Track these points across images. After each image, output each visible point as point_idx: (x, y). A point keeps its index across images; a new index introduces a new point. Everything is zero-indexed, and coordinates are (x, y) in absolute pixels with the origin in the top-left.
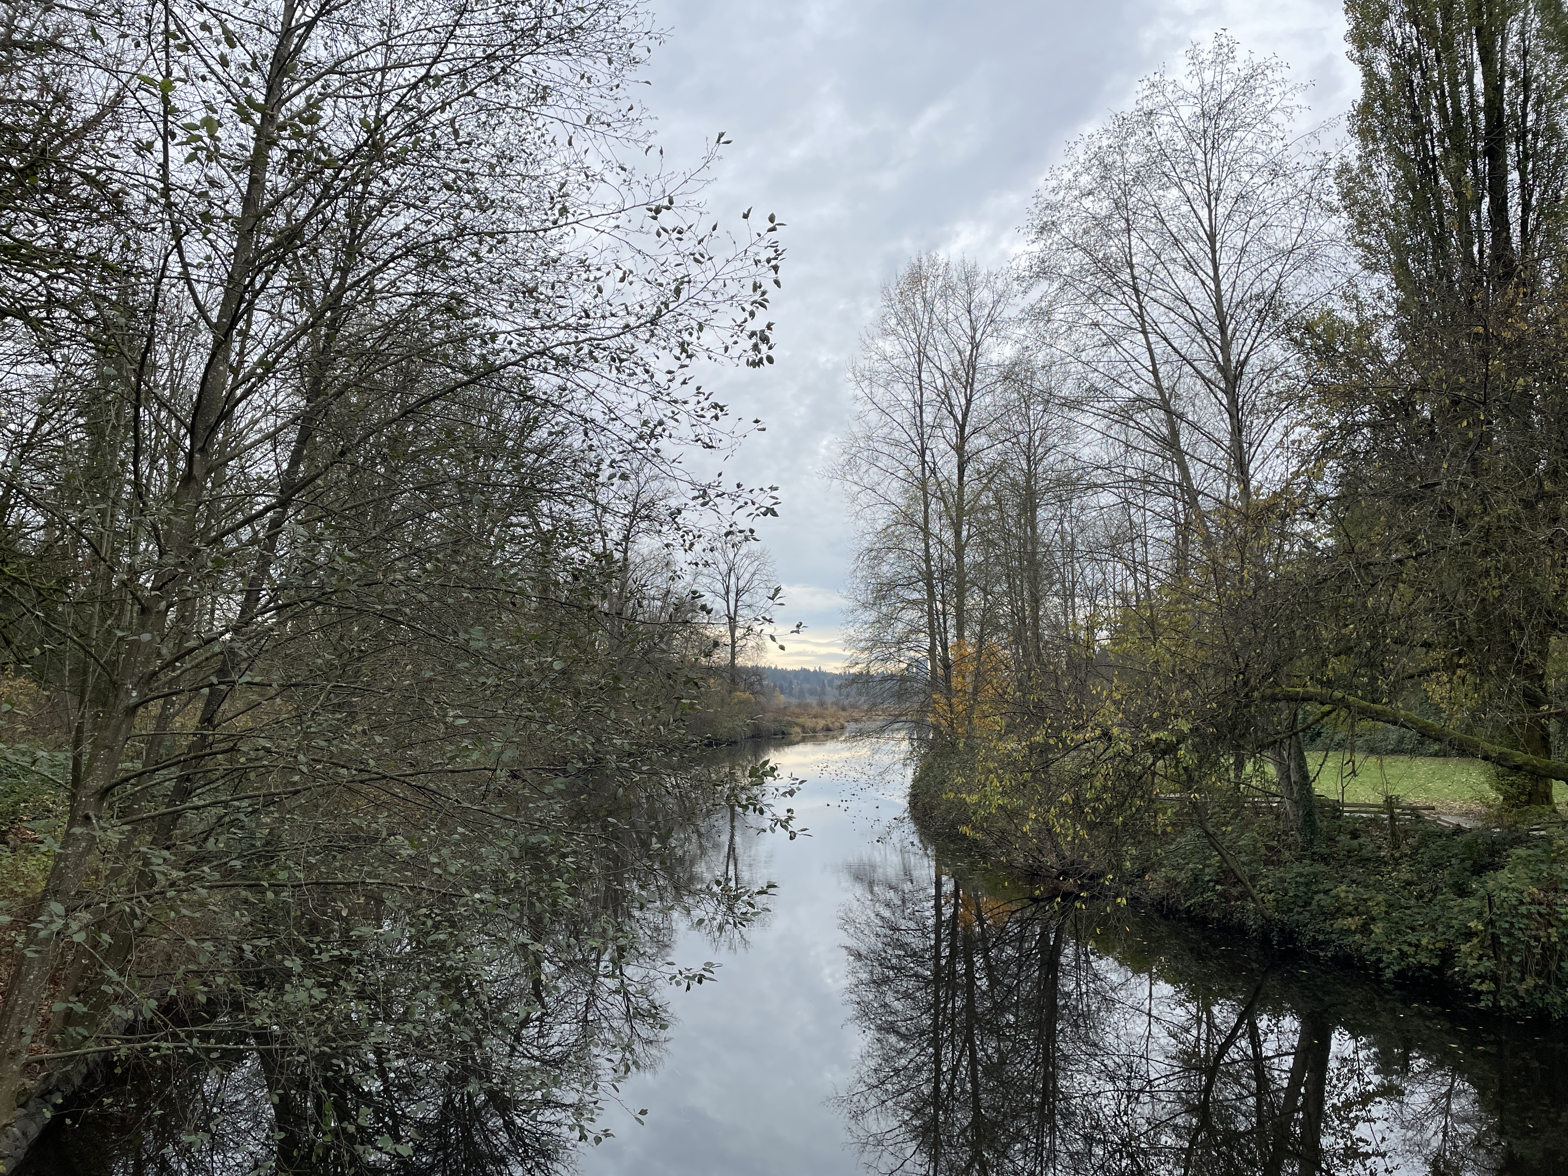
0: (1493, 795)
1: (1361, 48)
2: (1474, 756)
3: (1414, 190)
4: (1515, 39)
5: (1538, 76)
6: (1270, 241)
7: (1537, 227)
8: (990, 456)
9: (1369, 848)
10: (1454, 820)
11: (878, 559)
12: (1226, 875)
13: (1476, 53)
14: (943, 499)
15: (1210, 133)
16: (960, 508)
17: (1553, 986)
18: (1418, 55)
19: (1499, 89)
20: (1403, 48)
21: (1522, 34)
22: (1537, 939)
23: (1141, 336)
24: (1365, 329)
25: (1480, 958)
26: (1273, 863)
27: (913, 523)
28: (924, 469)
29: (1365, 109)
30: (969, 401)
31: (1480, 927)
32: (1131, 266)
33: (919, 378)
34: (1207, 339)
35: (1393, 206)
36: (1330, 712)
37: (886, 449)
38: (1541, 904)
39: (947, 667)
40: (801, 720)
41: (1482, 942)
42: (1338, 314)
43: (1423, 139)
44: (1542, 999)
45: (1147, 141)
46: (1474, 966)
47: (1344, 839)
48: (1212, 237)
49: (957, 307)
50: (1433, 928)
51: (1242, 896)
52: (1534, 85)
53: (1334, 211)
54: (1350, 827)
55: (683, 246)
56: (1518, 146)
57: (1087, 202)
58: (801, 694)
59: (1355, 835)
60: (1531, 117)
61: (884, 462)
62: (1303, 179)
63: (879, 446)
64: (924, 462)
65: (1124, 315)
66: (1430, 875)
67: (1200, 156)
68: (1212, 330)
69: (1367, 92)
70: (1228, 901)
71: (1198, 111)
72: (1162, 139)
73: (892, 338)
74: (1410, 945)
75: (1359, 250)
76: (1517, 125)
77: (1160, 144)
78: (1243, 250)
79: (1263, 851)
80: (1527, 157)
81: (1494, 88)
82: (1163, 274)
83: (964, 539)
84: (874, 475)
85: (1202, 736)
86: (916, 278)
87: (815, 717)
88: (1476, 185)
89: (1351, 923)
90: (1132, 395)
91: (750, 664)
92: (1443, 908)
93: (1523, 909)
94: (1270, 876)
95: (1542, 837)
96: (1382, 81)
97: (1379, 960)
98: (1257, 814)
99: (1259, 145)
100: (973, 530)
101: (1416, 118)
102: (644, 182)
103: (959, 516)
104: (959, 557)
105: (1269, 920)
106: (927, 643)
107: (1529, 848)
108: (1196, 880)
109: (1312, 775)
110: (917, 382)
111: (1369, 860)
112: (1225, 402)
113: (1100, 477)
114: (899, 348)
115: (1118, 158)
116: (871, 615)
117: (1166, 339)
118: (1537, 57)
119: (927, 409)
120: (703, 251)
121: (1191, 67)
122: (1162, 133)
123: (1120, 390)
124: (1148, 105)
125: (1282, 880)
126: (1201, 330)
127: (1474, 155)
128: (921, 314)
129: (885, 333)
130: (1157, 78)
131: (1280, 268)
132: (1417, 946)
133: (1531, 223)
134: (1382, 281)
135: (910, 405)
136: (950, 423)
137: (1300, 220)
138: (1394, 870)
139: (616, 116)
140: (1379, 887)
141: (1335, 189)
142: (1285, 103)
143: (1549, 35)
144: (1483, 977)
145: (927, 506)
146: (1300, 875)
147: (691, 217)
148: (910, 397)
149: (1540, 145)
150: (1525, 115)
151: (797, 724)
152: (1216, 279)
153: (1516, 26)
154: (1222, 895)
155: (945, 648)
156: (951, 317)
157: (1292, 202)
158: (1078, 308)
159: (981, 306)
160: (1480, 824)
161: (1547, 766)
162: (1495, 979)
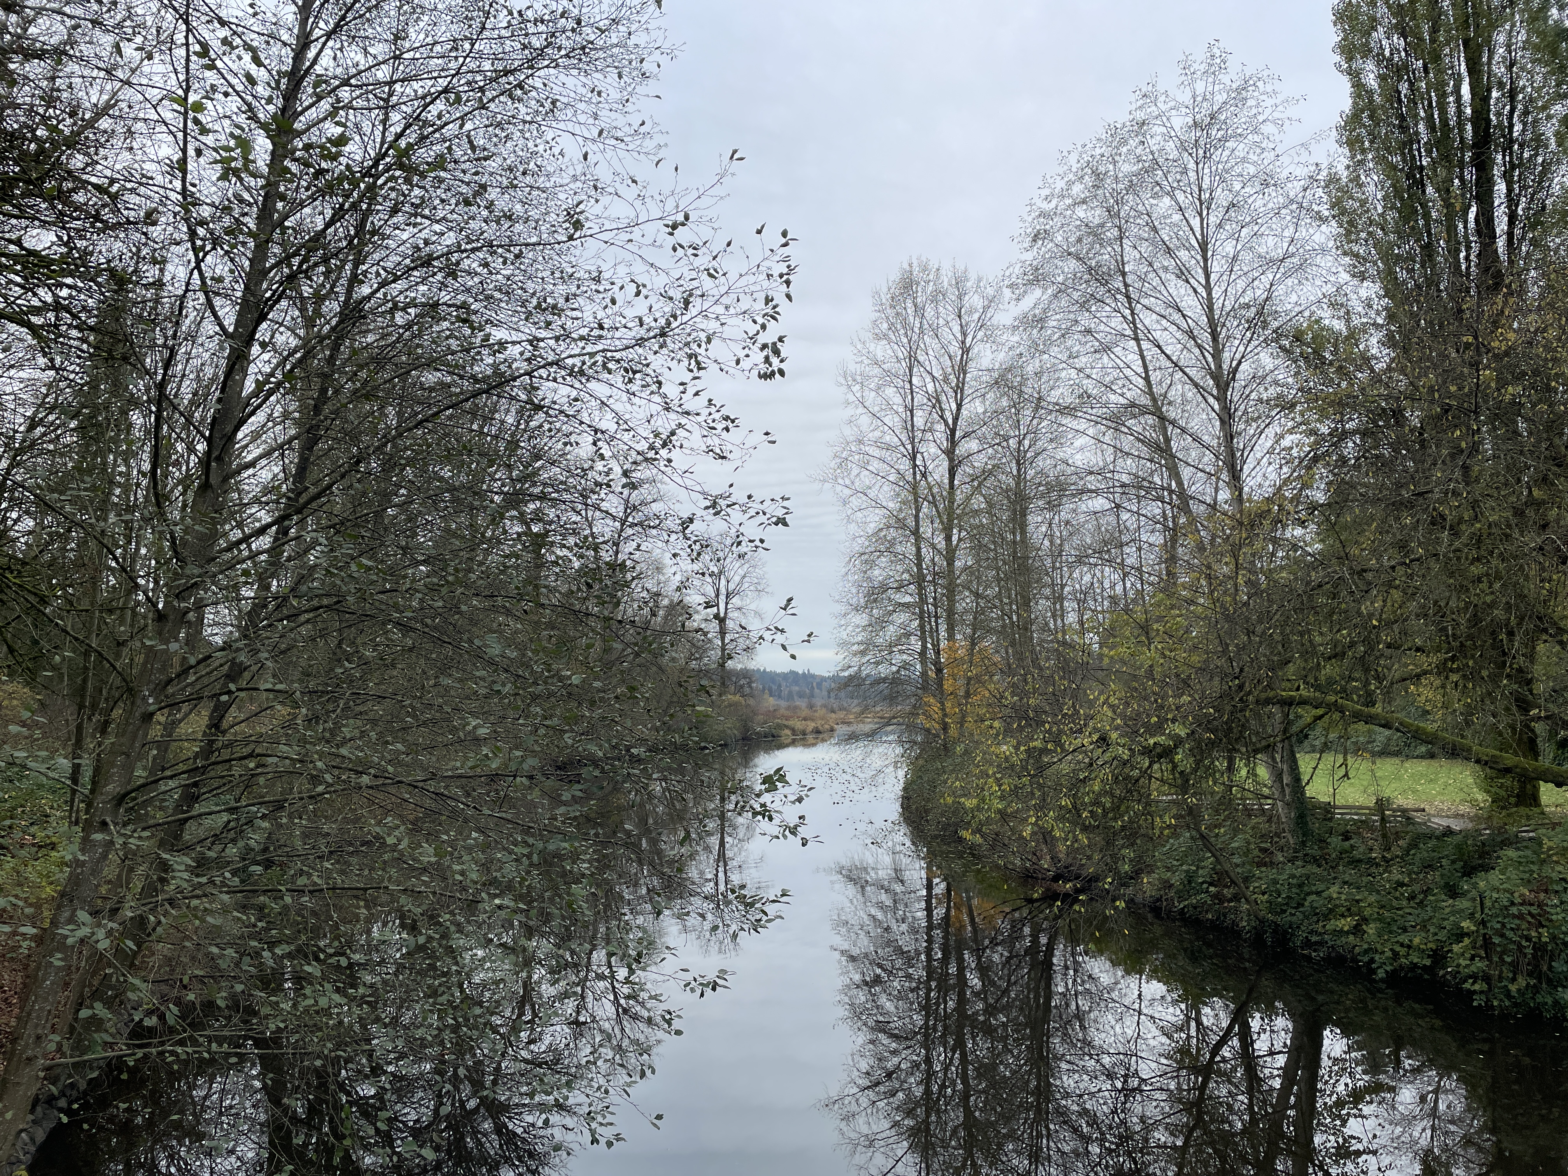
0: (1480, 796)
1: (1350, 59)
2: (1468, 759)
3: (1402, 199)
4: (1501, 51)
5: (1524, 87)
6: (1262, 250)
7: (1523, 238)
8: (979, 462)
9: (1361, 850)
10: (1444, 822)
11: (871, 564)
12: (1220, 877)
13: (1463, 67)
14: (934, 503)
15: (1202, 142)
16: (950, 511)
17: (1544, 986)
18: (1406, 66)
19: (1486, 99)
20: (1391, 59)
21: (1508, 46)
22: (1528, 939)
23: (1133, 343)
24: (1353, 336)
25: (1472, 958)
26: (1265, 865)
27: (904, 527)
28: (914, 473)
29: (1354, 119)
30: (959, 406)
31: (1473, 928)
32: (1124, 274)
33: (910, 382)
34: (1199, 346)
35: (1382, 215)
36: (1322, 716)
37: (877, 453)
38: (1532, 905)
39: (939, 671)
40: (790, 723)
41: (1474, 942)
42: (1327, 322)
43: (1411, 150)
44: (1533, 998)
45: (1139, 151)
46: (1467, 966)
47: (1335, 841)
48: (1204, 246)
49: (947, 311)
50: (1424, 928)
51: (1236, 898)
52: (1521, 96)
53: (1323, 220)
54: (1341, 829)
55: (697, 262)
56: (1504, 156)
57: (1080, 212)
58: (790, 696)
59: (1346, 837)
60: (1518, 128)
61: (875, 465)
62: (1294, 189)
63: (872, 450)
64: (915, 466)
65: (1117, 323)
66: (1421, 876)
67: (1192, 165)
68: (1205, 337)
69: (1355, 103)
70: (1221, 902)
71: (1191, 122)
72: (1154, 148)
73: (885, 342)
74: (1402, 945)
75: (1347, 259)
76: (1504, 136)
77: (1152, 153)
78: (1235, 258)
79: (1256, 852)
80: (1513, 167)
81: (1481, 98)
82: (1156, 282)
83: (954, 543)
84: (866, 478)
85: (1199, 742)
86: (908, 285)
87: (805, 719)
88: (1463, 195)
89: (1346, 923)
90: (1123, 401)
91: (739, 667)
92: (1435, 909)
93: (1514, 910)
94: (1263, 878)
95: (1530, 839)
96: (1370, 93)
97: (1372, 961)
98: (1250, 816)
99: (1251, 156)
100: (963, 534)
101: (1403, 128)
102: (659, 198)
103: (950, 520)
104: (951, 562)
105: (1262, 921)
106: (918, 647)
107: (1518, 849)
108: (1190, 882)
109: (1305, 778)
110: (908, 386)
111: (1360, 861)
112: (1216, 407)
113: (1092, 482)
114: (890, 352)
115: (1111, 167)
116: (862, 619)
117: (1159, 347)
118: (1523, 69)
119: (918, 414)
120: (717, 266)
121: (1183, 78)
122: (1154, 143)
123: (1113, 398)
124: (1140, 116)
125: (1275, 882)
126: (1194, 338)
127: (1462, 165)
128: (911, 318)
129: (878, 337)
130: (1150, 87)
131: (1271, 277)
132: (1409, 947)
133: (1517, 232)
134: (1370, 289)
135: (901, 409)
136: (941, 427)
137: (1292, 229)
138: (1385, 871)
139: (627, 129)
140: (1371, 888)
141: (1325, 198)
142: (1276, 115)
143: (1537, 48)
144: (1475, 977)
145: (918, 510)
146: (1293, 876)
147: (705, 232)
148: (901, 401)
149: (1526, 155)
150: (1511, 126)
151: (787, 727)
152: (1208, 288)
153: (1501, 38)
154: (1215, 896)
155: (938, 653)
156: (941, 322)
157: (1283, 211)
158: (1072, 316)
159: (970, 312)
160: (1470, 826)
161: (1535, 769)
162: (1487, 979)
